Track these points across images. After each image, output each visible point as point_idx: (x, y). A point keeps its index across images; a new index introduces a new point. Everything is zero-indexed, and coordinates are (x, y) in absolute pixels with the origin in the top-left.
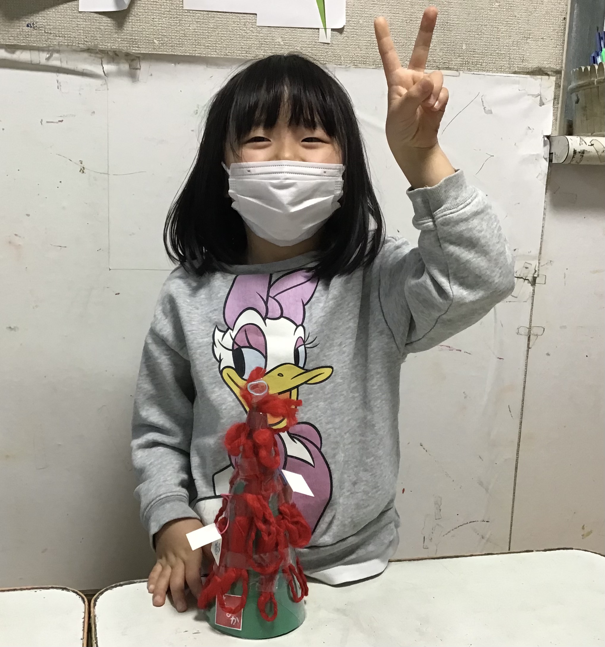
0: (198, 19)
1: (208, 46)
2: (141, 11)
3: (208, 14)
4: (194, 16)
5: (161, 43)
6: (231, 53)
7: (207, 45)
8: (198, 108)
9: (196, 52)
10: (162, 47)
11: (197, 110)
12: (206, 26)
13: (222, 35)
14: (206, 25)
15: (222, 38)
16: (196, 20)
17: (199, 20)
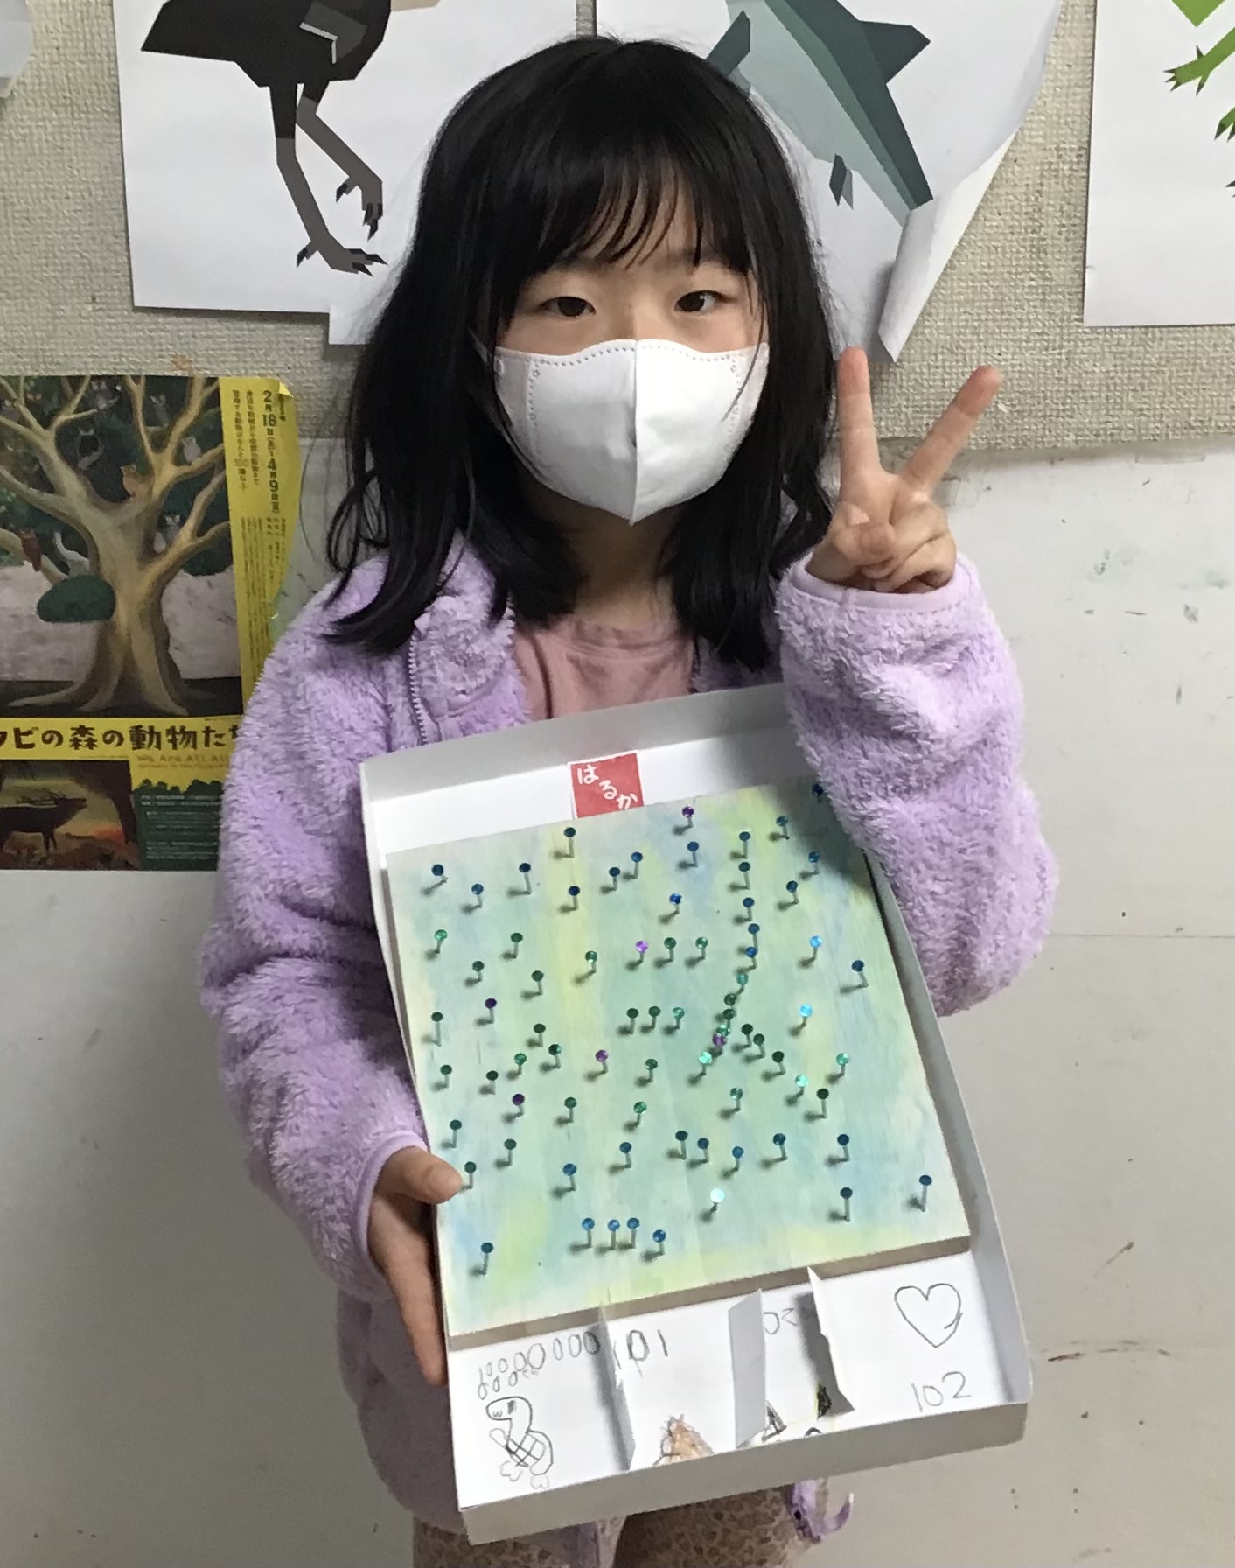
0: (1118, 345)
1: (1141, 410)
2: (969, 337)
3: (1146, 333)
4: (1106, 340)
5: (1017, 411)
6: (1202, 422)
7: (1139, 406)
8: (1108, 558)
9: (1110, 426)
10: (1020, 422)
11: (1103, 564)
12: (1139, 362)
13: (1180, 381)
14: (1139, 359)
15: (1182, 387)
16: (1114, 349)
17: (1120, 349)
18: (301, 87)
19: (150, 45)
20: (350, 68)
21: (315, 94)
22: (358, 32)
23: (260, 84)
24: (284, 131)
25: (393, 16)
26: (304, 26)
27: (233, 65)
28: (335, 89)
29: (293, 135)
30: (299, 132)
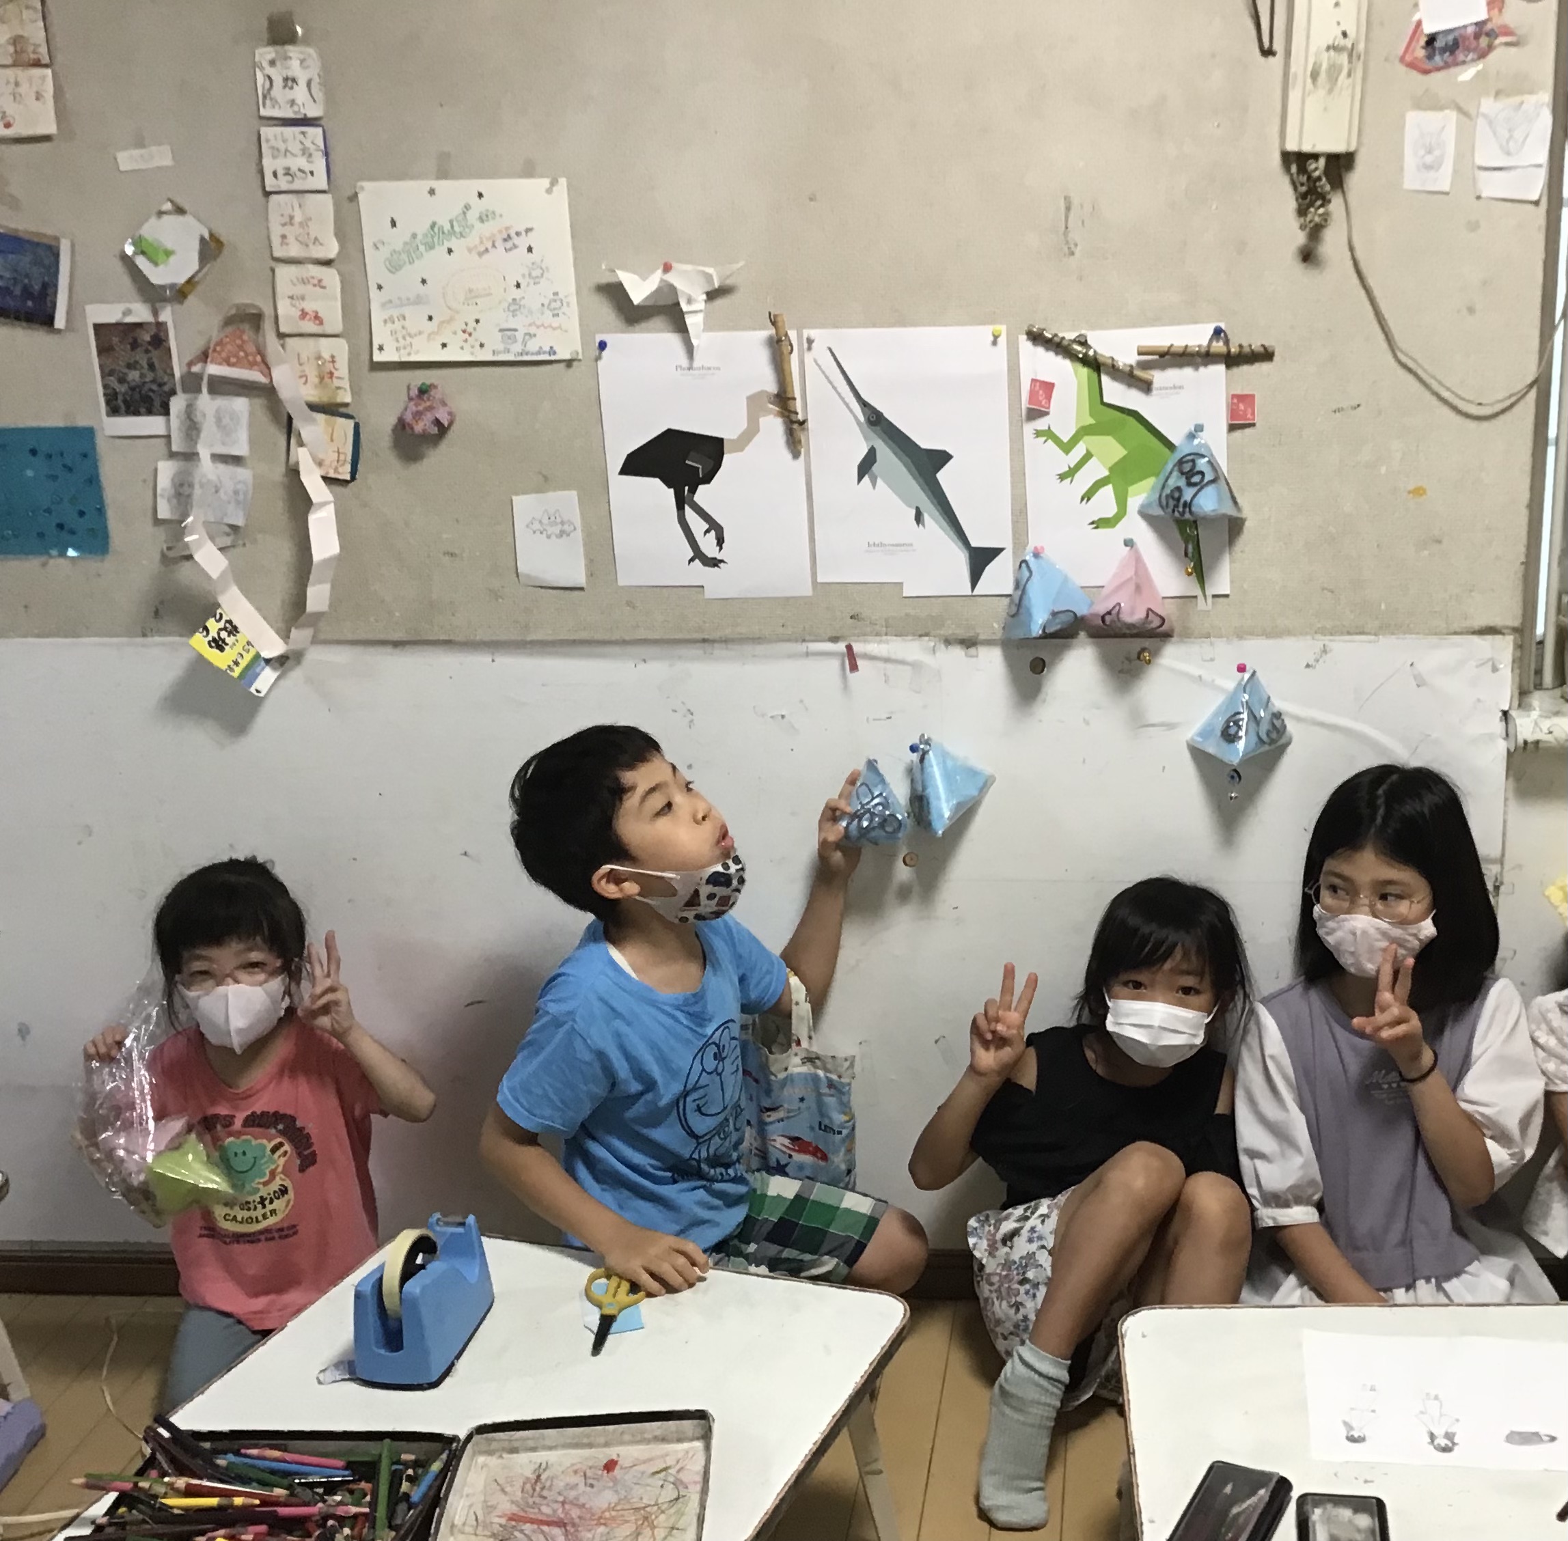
18: (687, 488)
19: (624, 471)
20: (708, 479)
21: (693, 491)
22: (711, 463)
23: (669, 487)
24: (680, 507)
25: (726, 458)
26: (687, 462)
27: (657, 481)
28: (701, 488)
29: (684, 508)
30: (687, 507)
